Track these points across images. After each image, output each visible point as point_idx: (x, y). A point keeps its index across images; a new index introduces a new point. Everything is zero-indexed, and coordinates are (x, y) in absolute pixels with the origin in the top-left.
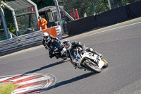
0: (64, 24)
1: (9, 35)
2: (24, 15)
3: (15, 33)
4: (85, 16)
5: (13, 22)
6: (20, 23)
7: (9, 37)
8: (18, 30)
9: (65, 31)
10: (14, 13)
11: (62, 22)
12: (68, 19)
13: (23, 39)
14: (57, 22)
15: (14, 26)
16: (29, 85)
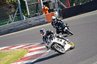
0: (60, 11)
1: (23, 18)
2: (33, 4)
3: (27, 16)
4: (74, 5)
5: (26, 9)
6: (31, 9)
7: (24, 19)
8: (29, 14)
9: (60, 15)
10: (26, 3)
11: (58, 9)
12: (62, 7)
13: (32, 20)
14: (55, 9)
15: (26, 12)
16: (36, 50)
